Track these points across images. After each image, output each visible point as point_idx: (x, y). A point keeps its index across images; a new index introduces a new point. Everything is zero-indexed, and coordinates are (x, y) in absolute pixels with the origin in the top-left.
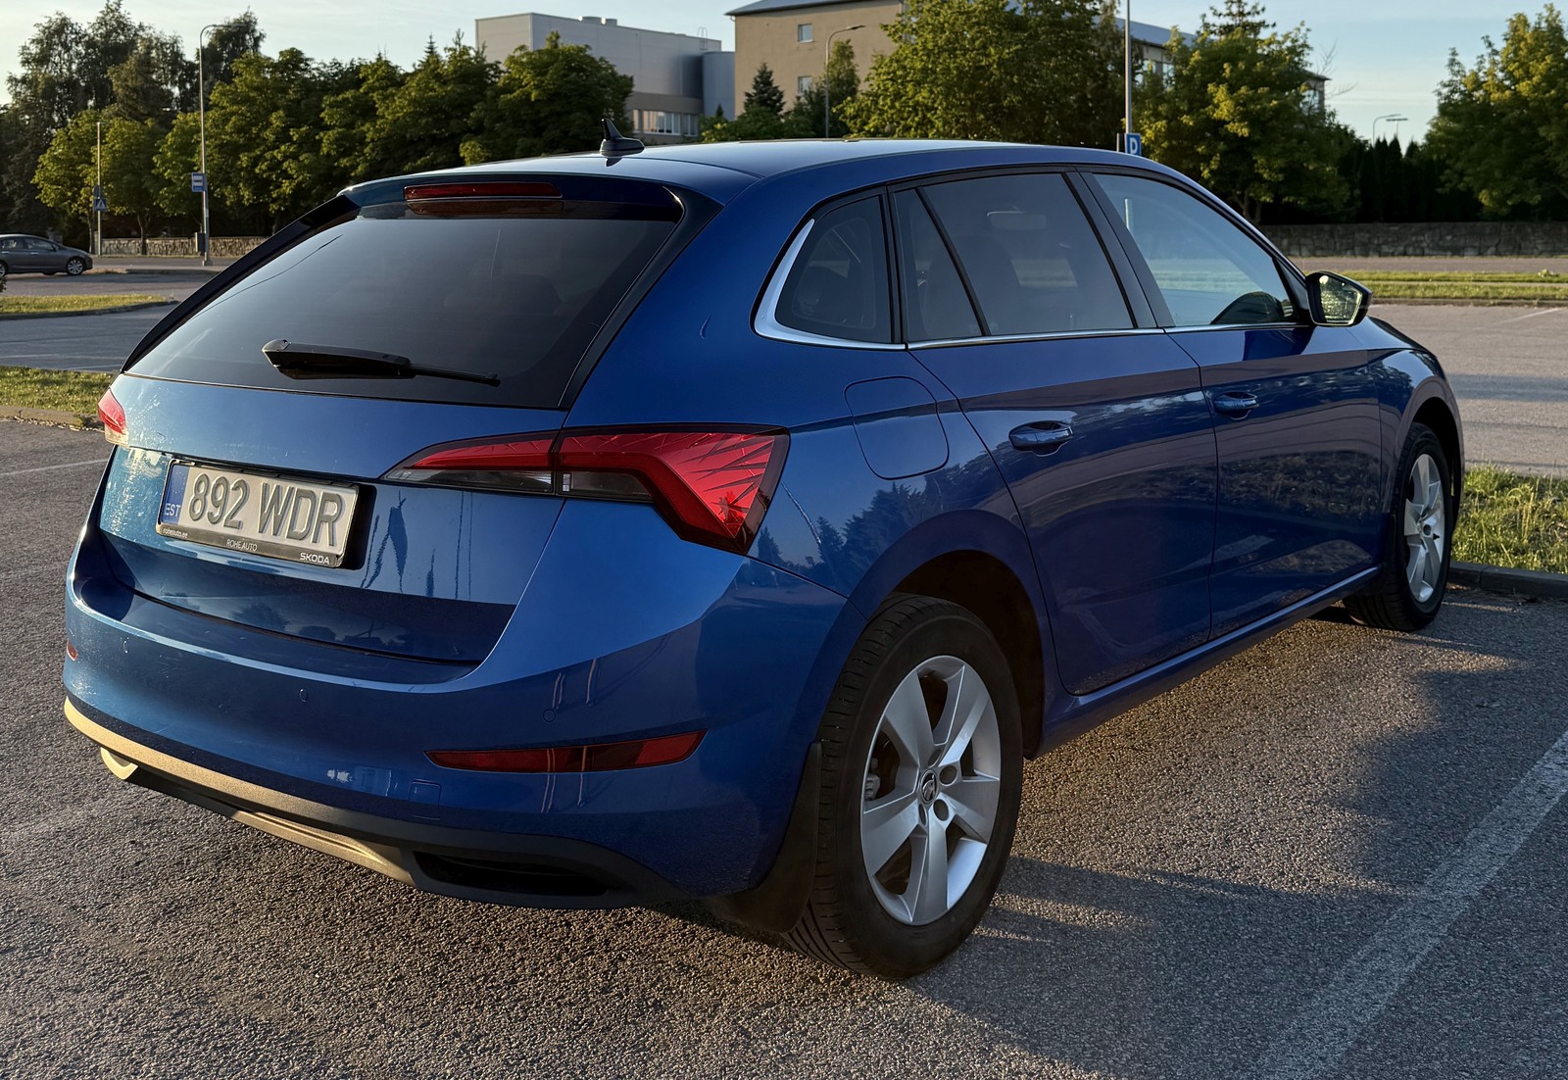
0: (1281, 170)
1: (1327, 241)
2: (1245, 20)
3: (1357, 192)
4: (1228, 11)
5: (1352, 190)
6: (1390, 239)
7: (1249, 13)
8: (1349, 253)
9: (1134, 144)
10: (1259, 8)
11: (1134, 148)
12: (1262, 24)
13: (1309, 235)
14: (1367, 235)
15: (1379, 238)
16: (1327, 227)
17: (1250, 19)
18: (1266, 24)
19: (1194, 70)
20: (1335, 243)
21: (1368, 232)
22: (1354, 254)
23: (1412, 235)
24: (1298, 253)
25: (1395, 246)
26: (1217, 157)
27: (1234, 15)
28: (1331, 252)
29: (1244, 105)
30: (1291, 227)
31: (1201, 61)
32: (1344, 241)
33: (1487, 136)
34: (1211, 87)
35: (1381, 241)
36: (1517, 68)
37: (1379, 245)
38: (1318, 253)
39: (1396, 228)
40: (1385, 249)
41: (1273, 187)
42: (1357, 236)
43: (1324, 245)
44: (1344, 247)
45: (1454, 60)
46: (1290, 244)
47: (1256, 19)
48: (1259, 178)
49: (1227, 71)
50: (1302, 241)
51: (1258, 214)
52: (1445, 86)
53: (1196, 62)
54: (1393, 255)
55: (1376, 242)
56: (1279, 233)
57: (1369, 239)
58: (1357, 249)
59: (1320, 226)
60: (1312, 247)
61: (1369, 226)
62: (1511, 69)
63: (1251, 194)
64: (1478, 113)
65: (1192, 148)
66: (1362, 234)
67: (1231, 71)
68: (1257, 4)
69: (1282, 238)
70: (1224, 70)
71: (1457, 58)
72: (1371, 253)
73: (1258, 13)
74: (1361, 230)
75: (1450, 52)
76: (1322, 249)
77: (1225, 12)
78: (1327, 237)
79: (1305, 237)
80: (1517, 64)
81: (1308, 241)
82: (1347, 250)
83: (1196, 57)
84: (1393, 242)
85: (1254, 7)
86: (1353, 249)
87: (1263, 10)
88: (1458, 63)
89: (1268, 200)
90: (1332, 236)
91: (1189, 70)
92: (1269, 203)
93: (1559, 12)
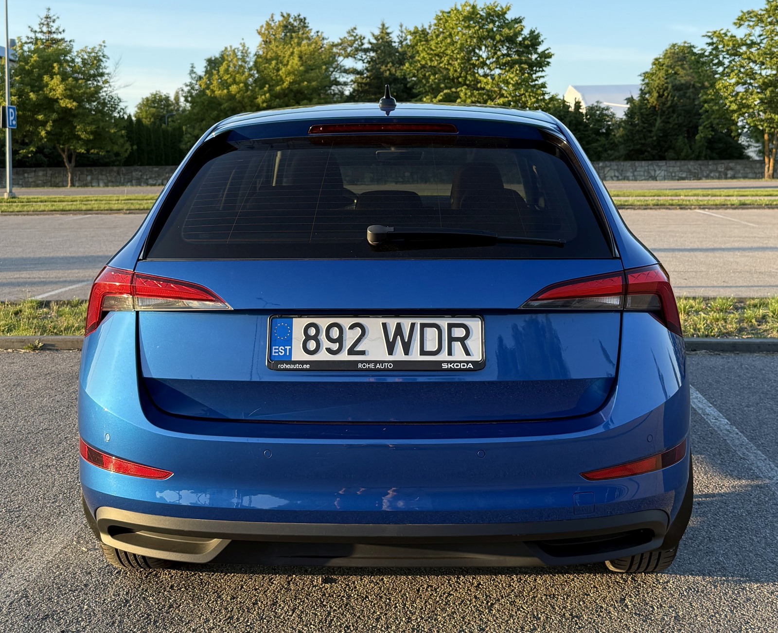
0: (92, 133)
1: (116, 177)
2: (52, 36)
3: (135, 147)
4: (40, 30)
5: (132, 145)
6: (154, 176)
7: (54, 33)
8: (129, 184)
9: (12, 113)
10: (61, 30)
11: (12, 116)
12: (63, 39)
13: (104, 173)
14: (140, 174)
15: (147, 175)
16: (115, 169)
17: (55, 36)
18: (66, 40)
19: (33, 66)
20: (121, 178)
21: (141, 171)
22: (132, 185)
23: (166, 173)
24: (97, 184)
25: (157, 180)
26: (50, 123)
27: (44, 33)
28: (118, 184)
29: (70, 90)
30: (93, 169)
31: (38, 61)
32: (126, 177)
33: (212, 116)
34: (46, 78)
35: (148, 177)
36: (230, 78)
37: (147, 179)
38: (110, 184)
39: (157, 169)
40: (151, 181)
41: (87, 142)
42: (134, 174)
43: (113, 180)
44: (126, 180)
45: (192, 70)
46: (92, 179)
47: (59, 37)
48: (78, 138)
49: (56, 68)
50: (100, 177)
51: (73, 160)
52: (187, 86)
53: (35, 61)
54: (154, 185)
55: (145, 177)
56: (85, 173)
57: (141, 175)
58: (134, 182)
59: (111, 168)
60: (106, 181)
61: (141, 168)
62: (226, 78)
63: (72, 147)
64: (207, 102)
65: (33, 117)
66: (137, 173)
67: (59, 69)
68: (59, 27)
69: (87, 175)
70: (53, 68)
71: (195, 70)
72: (142, 184)
73: (60, 33)
74: (136, 170)
75: (191, 66)
76: (113, 182)
77: (38, 30)
78: (115, 174)
79: (102, 175)
80: (229, 75)
81: (104, 177)
82: (127, 182)
83: (35, 58)
84: (155, 177)
85: (57, 29)
86: (131, 181)
87: (64, 31)
88: (195, 73)
89: (83, 151)
90: (118, 173)
91: (30, 66)
92: (83, 153)
93: (248, 48)
